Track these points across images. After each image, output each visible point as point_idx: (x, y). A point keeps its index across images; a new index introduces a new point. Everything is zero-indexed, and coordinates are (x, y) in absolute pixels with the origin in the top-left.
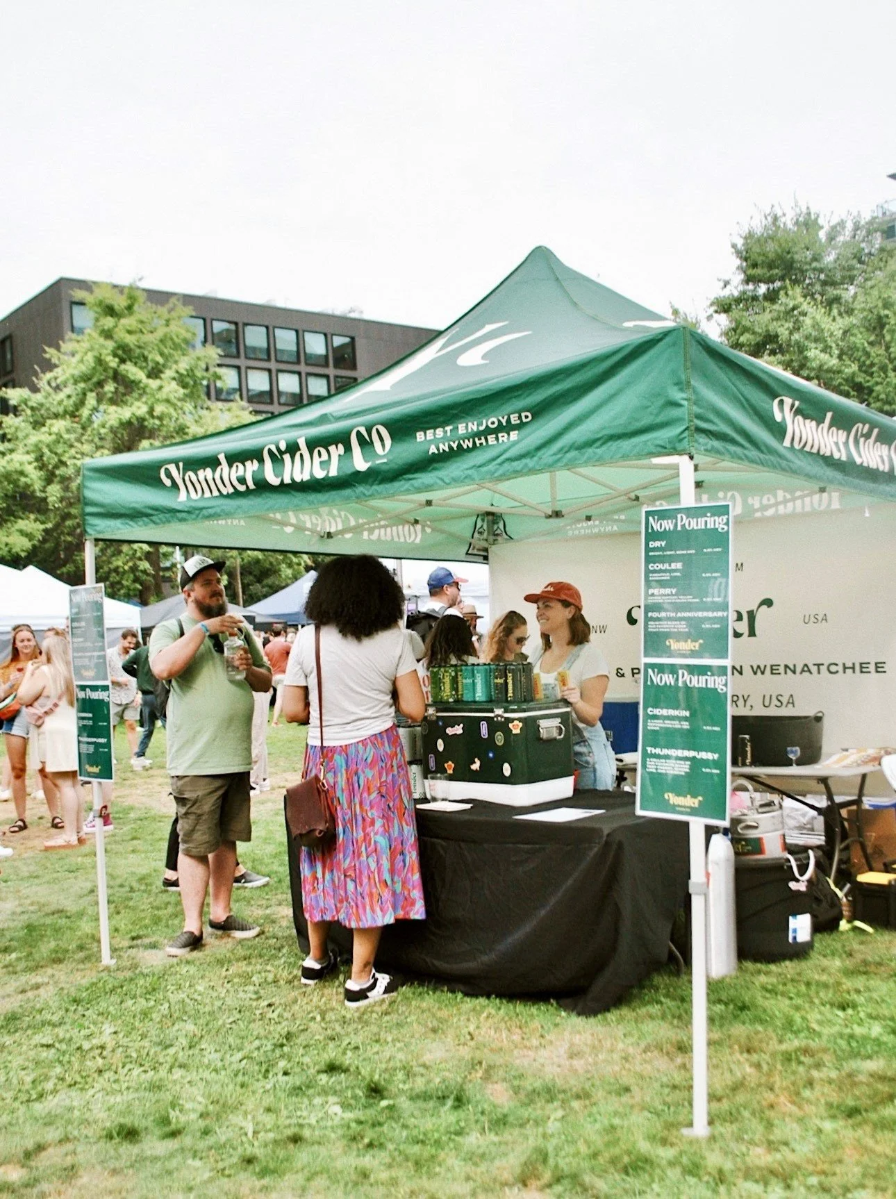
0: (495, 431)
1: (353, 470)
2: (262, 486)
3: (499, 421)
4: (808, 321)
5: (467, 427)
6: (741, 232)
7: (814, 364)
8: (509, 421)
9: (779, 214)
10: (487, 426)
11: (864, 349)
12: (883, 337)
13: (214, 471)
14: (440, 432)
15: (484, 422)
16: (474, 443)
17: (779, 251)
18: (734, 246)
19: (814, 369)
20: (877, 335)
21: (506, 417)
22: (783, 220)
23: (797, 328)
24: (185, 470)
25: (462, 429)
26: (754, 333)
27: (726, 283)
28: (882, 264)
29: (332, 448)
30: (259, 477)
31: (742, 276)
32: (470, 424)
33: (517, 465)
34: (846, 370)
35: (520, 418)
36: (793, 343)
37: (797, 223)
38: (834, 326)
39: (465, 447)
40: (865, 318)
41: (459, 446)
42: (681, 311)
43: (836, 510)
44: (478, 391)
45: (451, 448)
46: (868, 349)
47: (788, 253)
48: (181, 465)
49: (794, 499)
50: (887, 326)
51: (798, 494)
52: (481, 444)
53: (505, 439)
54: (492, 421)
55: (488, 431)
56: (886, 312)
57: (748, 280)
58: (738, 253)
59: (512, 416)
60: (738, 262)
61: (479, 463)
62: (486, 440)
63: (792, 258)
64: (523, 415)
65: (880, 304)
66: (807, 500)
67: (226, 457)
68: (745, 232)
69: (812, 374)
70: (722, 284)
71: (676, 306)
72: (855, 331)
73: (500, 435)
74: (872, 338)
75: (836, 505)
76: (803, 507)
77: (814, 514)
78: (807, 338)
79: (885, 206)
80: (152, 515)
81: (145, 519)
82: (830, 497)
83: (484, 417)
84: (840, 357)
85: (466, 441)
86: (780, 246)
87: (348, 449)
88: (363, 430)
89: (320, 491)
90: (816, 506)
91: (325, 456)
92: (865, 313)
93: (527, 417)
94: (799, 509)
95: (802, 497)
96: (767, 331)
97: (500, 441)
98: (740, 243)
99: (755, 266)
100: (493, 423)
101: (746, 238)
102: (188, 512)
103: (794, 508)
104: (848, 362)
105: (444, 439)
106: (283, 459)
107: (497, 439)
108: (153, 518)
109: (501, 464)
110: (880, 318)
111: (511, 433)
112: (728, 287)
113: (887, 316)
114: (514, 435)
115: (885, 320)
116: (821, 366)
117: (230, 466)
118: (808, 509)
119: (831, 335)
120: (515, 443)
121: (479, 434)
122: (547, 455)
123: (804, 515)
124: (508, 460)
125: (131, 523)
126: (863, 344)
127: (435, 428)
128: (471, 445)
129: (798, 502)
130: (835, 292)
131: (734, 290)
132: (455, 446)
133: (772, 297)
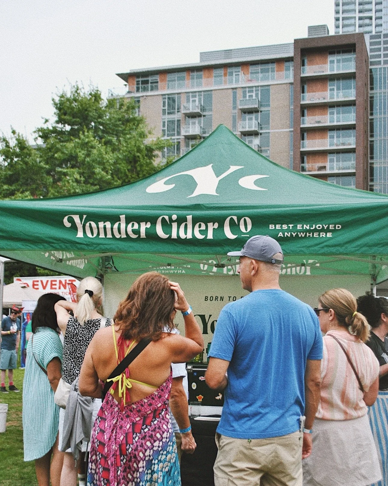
0: (319, 231)
1: (225, 238)
2: (152, 237)
3: (323, 226)
4: (95, 151)
5: (303, 227)
6: (58, 93)
7: (98, 177)
8: (328, 227)
9: (80, 87)
10: (316, 228)
11: (125, 172)
12: (136, 168)
13: (113, 224)
14: (285, 227)
15: (314, 226)
16: (306, 235)
17: (80, 108)
18: (53, 100)
19: (97, 179)
20: (132, 166)
21: (327, 225)
22: (83, 90)
23: (88, 155)
24: (87, 220)
25: (299, 227)
26: (63, 153)
27: (47, 121)
28: (134, 127)
29: (210, 225)
30: (152, 231)
31: (56, 119)
32: (305, 226)
33: (333, 250)
34: (115, 183)
35: (335, 227)
36: (86, 163)
37: (91, 94)
38: (110, 157)
39: (300, 236)
40: (126, 156)
41: (297, 235)
42: (17, 132)
43: (307, 275)
44: (312, 210)
45: (292, 235)
46: (127, 173)
47: (86, 110)
48: (85, 216)
49: (286, 268)
50: (139, 163)
51: (289, 265)
52: (309, 236)
53: (324, 236)
54: (319, 226)
55: (316, 230)
56: (138, 154)
57: (60, 121)
58: (56, 104)
59: (330, 225)
60: (55, 110)
61: (309, 245)
62: (313, 235)
63: (88, 114)
64: (337, 226)
65: (136, 150)
66: (294, 269)
67: (126, 218)
68: (60, 94)
69: (96, 183)
70: (44, 121)
71: (14, 129)
72: (120, 162)
73: (321, 233)
74: (129, 167)
75: (308, 273)
76: (291, 273)
77: (297, 276)
78: (93, 161)
79: (113, 90)
80: (53, 243)
81: (46, 245)
82: (306, 269)
83: (313, 223)
84: (112, 175)
85: (302, 233)
86: (82, 105)
87: (221, 226)
88: (235, 218)
89: (196, 246)
90: (298, 272)
91: (203, 227)
92: (127, 153)
93: (339, 227)
94: (289, 273)
95: (291, 267)
96: (71, 153)
97: (321, 236)
98: (57, 100)
99: (65, 114)
100: (319, 227)
101: (61, 97)
102: (87, 245)
103: (287, 272)
104: (116, 179)
105: (288, 230)
106: (172, 225)
107: (319, 235)
108: (54, 245)
109: (323, 247)
110: (134, 156)
111: (328, 233)
112: (47, 123)
113: (138, 157)
114: (329, 235)
115: (138, 159)
116: (101, 178)
117: (127, 223)
118: (294, 273)
119: (108, 161)
120: (330, 239)
121: (310, 231)
122: (351, 247)
123: (291, 276)
124: (327, 246)
125: (32, 246)
126: (125, 170)
127: (282, 224)
128: (303, 236)
129: (289, 270)
130: (109, 138)
131: (50, 126)
132: (294, 235)
133: (73, 133)
